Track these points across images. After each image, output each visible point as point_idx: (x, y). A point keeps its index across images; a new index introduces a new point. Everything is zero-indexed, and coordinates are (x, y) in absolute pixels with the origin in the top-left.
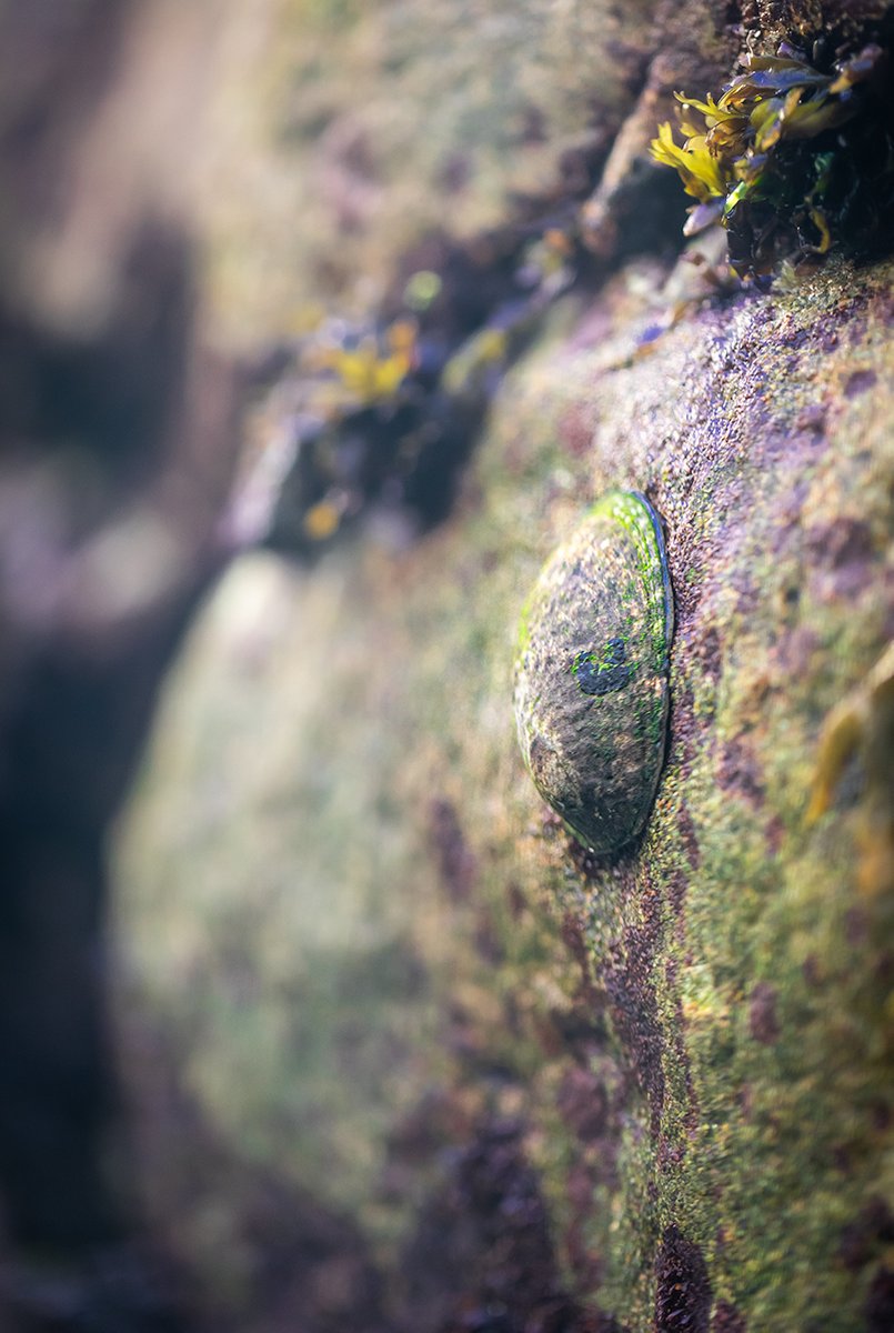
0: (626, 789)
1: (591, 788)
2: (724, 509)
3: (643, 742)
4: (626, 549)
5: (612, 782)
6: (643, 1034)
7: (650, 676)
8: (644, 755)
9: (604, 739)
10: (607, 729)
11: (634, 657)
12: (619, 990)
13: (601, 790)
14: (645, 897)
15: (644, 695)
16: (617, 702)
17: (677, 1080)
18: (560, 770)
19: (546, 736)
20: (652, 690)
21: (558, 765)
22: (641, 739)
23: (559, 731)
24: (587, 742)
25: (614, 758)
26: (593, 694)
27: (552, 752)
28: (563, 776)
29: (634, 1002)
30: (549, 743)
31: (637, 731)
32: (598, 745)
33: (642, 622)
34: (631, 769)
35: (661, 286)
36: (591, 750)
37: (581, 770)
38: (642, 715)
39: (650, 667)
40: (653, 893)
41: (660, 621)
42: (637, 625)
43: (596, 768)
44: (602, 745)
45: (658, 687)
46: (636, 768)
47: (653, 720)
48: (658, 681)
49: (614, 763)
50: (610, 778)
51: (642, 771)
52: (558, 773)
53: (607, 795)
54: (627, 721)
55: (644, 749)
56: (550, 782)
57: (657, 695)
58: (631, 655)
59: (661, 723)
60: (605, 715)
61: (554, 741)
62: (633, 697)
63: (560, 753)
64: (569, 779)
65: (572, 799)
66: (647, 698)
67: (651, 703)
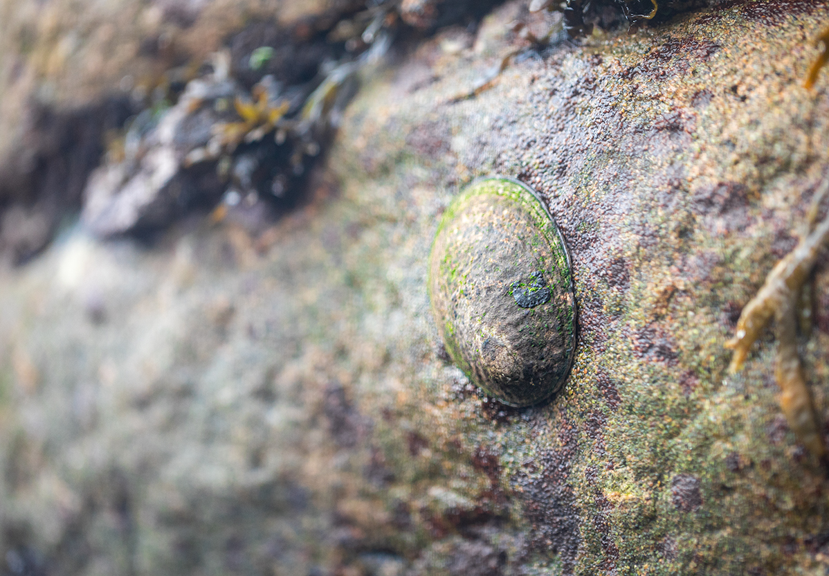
0: (552, 365)
1: (530, 367)
2: (606, 183)
3: (563, 335)
4: (523, 214)
5: (544, 361)
6: (558, 515)
7: (563, 293)
8: (564, 342)
9: (538, 335)
10: (539, 328)
11: (550, 281)
12: (536, 491)
13: (537, 367)
14: (563, 430)
15: (560, 305)
16: (544, 311)
17: (594, 541)
18: (509, 357)
19: (497, 337)
20: (565, 301)
21: (509, 354)
22: (562, 332)
23: (506, 333)
24: (527, 338)
25: (545, 346)
26: (528, 308)
27: (503, 346)
28: (512, 361)
29: (550, 497)
30: (500, 341)
31: (558, 328)
32: (534, 339)
33: (550, 259)
34: (557, 352)
35: (471, 46)
36: (531, 343)
37: (524, 356)
38: (561, 318)
39: (562, 287)
40: (570, 427)
41: (562, 258)
42: (548, 261)
43: (533, 353)
44: (537, 339)
45: (568, 299)
46: (559, 351)
47: (568, 319)
48: (568, 295)
49: (545, 350)
50: (542, 359)
51: (563, 353)
52: (509, 360)
53: (540, 370)
54: (552, 322)
55: (564, 339)
56: (503, 366)
57: (569, 304)
58: (548, 280)
59: (573, 321)
60: (537, 320)
61: (504, 339)
62: (554, 307)
63: (509, 347)
64: (516, 362)
65: (517, 375)
66: (563, 306)
67: (566, 310)
